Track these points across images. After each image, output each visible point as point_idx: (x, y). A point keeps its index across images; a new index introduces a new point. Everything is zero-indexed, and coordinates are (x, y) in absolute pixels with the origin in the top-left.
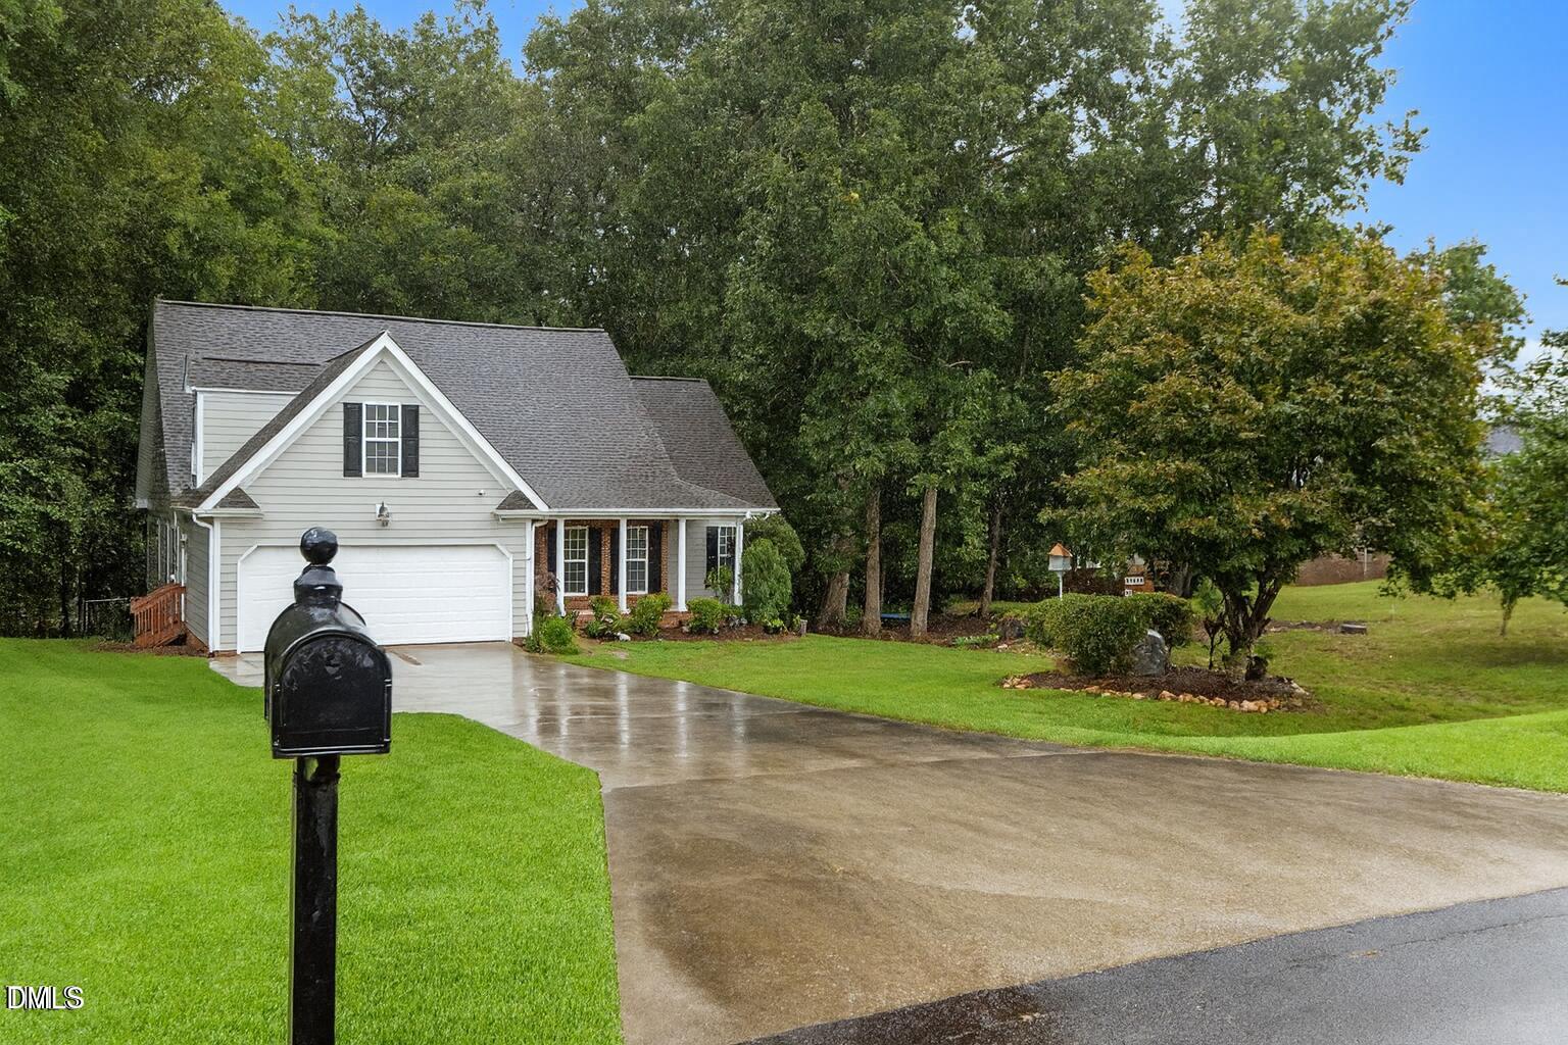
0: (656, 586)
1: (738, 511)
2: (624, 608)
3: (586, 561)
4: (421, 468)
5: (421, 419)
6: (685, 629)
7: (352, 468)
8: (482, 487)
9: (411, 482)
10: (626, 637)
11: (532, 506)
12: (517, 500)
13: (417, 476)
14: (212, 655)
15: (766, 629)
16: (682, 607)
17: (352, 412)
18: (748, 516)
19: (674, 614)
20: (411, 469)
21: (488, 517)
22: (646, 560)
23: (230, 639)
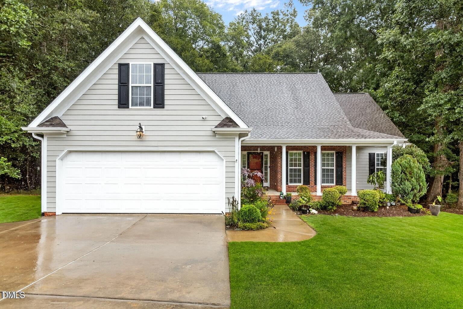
0: (340, 181)
1: (390, 140)
2: (319, 193)
3: (302, 168)
4: (166, 102)
5: (166, 71)
6: (355, 208)
7: (123, 103)
8: (205, 114)
9: (159, 111)
10: (314, 211)
11: (236, 125)
12: (228, 122)
13: (163, 108)
14: (43, 214)
15: (410, 210)
16: (354, 193)
17: (123, 69)
18: (395, 143)
19: (349, 197)
20: (159, 103)
21: (210, 133)
22: (334, 168)
23: (52, 205)
